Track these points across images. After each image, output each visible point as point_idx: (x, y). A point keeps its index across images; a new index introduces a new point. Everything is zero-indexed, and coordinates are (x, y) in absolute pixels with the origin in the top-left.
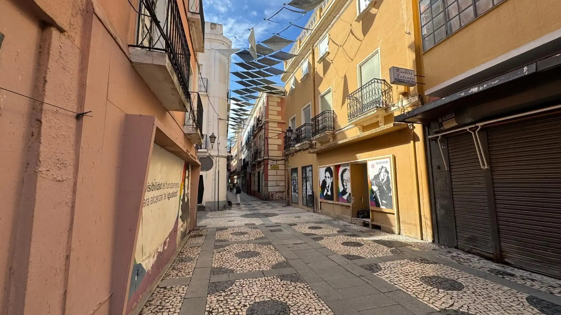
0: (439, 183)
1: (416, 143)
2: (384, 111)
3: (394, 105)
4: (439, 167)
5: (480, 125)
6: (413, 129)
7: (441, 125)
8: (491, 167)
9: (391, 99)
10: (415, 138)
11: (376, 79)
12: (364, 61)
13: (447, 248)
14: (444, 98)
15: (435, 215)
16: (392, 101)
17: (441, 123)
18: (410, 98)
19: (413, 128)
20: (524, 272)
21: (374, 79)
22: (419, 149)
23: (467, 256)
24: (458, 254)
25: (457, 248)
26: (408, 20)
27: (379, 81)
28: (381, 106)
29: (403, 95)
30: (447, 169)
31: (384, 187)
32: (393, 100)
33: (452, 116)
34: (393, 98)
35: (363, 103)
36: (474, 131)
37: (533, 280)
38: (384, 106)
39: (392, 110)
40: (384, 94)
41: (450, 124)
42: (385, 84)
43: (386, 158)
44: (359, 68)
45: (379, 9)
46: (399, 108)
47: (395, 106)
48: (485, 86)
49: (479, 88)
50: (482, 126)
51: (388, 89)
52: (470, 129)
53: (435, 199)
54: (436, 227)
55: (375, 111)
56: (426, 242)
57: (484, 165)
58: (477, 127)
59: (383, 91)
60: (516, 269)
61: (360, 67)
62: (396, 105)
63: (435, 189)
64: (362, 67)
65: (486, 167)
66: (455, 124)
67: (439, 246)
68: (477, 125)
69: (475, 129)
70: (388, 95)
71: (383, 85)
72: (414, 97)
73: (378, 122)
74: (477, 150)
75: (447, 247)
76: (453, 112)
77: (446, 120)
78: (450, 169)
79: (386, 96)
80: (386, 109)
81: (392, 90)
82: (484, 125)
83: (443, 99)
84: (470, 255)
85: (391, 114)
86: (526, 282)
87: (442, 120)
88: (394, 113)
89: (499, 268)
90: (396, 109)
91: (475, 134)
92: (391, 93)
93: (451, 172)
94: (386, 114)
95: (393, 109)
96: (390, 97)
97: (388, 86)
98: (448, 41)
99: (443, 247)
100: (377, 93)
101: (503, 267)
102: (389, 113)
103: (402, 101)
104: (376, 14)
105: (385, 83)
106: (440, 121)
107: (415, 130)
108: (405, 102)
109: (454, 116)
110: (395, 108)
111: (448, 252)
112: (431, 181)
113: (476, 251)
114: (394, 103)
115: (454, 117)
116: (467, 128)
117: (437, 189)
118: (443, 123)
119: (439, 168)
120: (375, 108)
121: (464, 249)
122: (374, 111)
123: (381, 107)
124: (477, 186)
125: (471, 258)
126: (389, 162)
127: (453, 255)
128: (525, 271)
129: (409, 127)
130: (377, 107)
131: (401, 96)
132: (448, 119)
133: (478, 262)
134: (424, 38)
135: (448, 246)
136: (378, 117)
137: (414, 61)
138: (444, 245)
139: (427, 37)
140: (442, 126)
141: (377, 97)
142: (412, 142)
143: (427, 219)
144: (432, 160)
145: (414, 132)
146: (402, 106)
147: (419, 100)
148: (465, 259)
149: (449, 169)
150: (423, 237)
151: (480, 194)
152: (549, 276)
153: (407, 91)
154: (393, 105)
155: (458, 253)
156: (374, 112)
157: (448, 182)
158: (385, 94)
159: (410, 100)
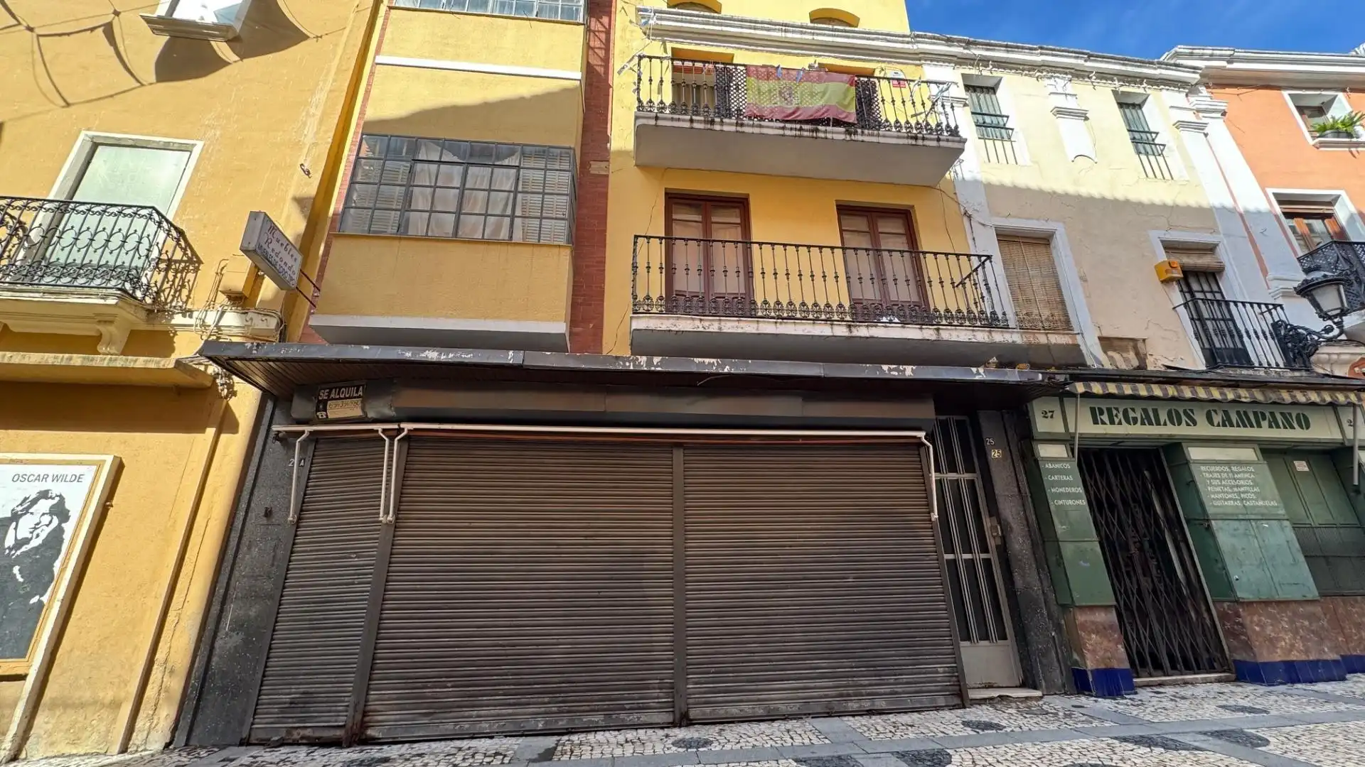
0: (251, 559)
1: (224, 437)
2: (143, 314)
3: (191, 311)
4: (271, 511)
5: (407, 426)
6: (226, 397)
7: (322, 406)
8: (397, 519)
9: (185, 292)
10: (227, 423)
11: (158, 213)
12: (120, 139)
13: (216, 752)
14: (368, 347)
15: (206, 653)
16: (184, 299)
17: (325, 403)
18: (250, 315)
19: (228, 393)
20: (400, 749)
21: (153, 208)
22: (225, 456)
23: (277, 754)
24: (255, 757)
25: (246, 743)
26: (315, 144)
27: (165, 224)
28: (139, 294)
29: (230, 298)
30: (293, 517)
31: (16, 570)
32: (188, 297)
33: (357, 392)
34: (190, 291)
35: (48, 255)
36: (392, 439)
37: (421, 755)
38: (148, 300)
39: (173, 322)
40: (163, 266)
41: (343, 409)
42: (178, 244)
43: (80, 463)
44: (89, 145)
45: (241, 60)
46: (204, 325)
47: (191, 317)
48: (451, 356)
49: (440, 354)
50: (409, 431)
51: (185, 262)
52: (384, 431)
53: (223, 603)
54: (195, 694)
55: (111, 301)
56: (137, 755)
57: (387, 513)
58: (400, 430)
59: (164, 257)
60: (385, 747)
61: (95, 146)
62: (195, 314)
63: (236, 573)
64: (100, 148)
65: (390, 518)
66: (357, 412)
67: (188, 754)
68: (402, 425)
69: (394, 433)
70: (175, 277)
71: (171, 243)
72: (267, 317)
73: (98, 338)
74: (384, 479)
75: (216, 750)
76: (363, 386)
77: (340, 399)
78: (300, 519)
79: (166, 276)
80: (150, 312)
81: (196, 270)
82: (416, 430)
83: (365, 347)
84: (284, 750)
85: (167, 332)
86: (414, 762)
87: (329, 396)
88: (175, 334)
89: (356, 755)
90: (192, 326)
91: (391, 445)
92: (191, 276)
93: (298, 527)
94: (143, 327)
95: (178, 319)
96: (183, 286)
97: (189, 252)
98: (396, 243)
99: (203, 753)
100: (143, 251)
101: (362, 751)
102: (158, 328)
103: (223, 313)
104: (229, 64)
105: (178, 240)
106: (323, 396)
107: (232, 402)
108: (232, 319)
109: (361, 393)
110: (187, 321)
111: (223, 760)
112: (230, 552)
113: (303, 732)
114: (189, 306)
115: (359, 397)
116: (379, 427)
117: (242, 570)
118: (329, 402)
119: (268, 514)
120: (113, 291)
121: (269, 740)
122: (105, 297)
123: (136, 298)
124: (356, 561)
125: (289, 755)
126: (87, 480)
127: (242, 762)
128: (400, 746)
129: (220, 388)
130: (125, 291)
131: (222, 298)
132: (346, 398)
133: (310, 758)
134: (348, 205)
135: (214, 746)
136: (111, 322)
137: (299, 235)
138: (203, 747)
139: (356, 208)
140: (325, 410)
141: (138, 263)
142: (211, 431)
143: (172, 672)
144: (256, 493)
145: (228, 406)
146: (217, 326)
147: (277, 329)
148: (278, 763)
149: (295, 520)
150: (130, 740)
151: (356, 581)
152: (440, 740)
153: (247, 294)
154: (186, 312)
155: (252, 754)
156: (102, 302)
157: (280, 553)
158: (167, 270)
159: (251, 319)
